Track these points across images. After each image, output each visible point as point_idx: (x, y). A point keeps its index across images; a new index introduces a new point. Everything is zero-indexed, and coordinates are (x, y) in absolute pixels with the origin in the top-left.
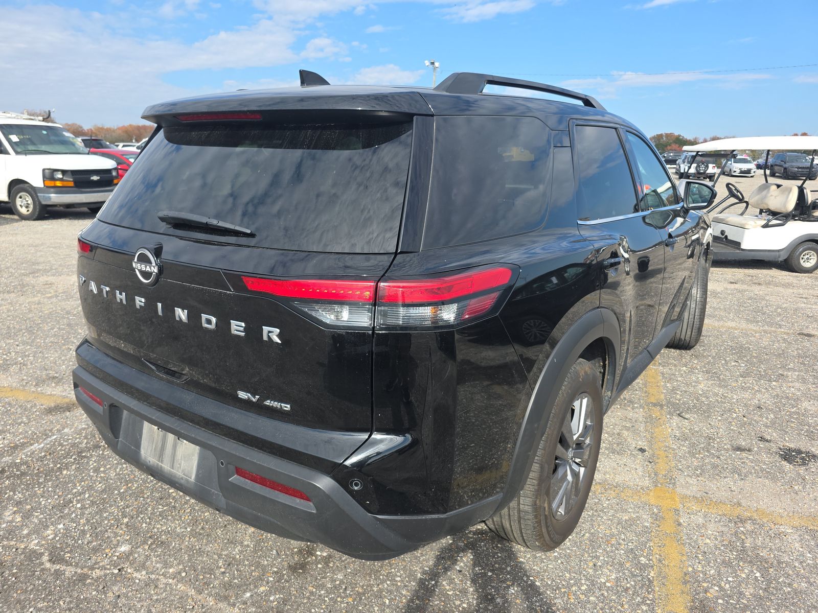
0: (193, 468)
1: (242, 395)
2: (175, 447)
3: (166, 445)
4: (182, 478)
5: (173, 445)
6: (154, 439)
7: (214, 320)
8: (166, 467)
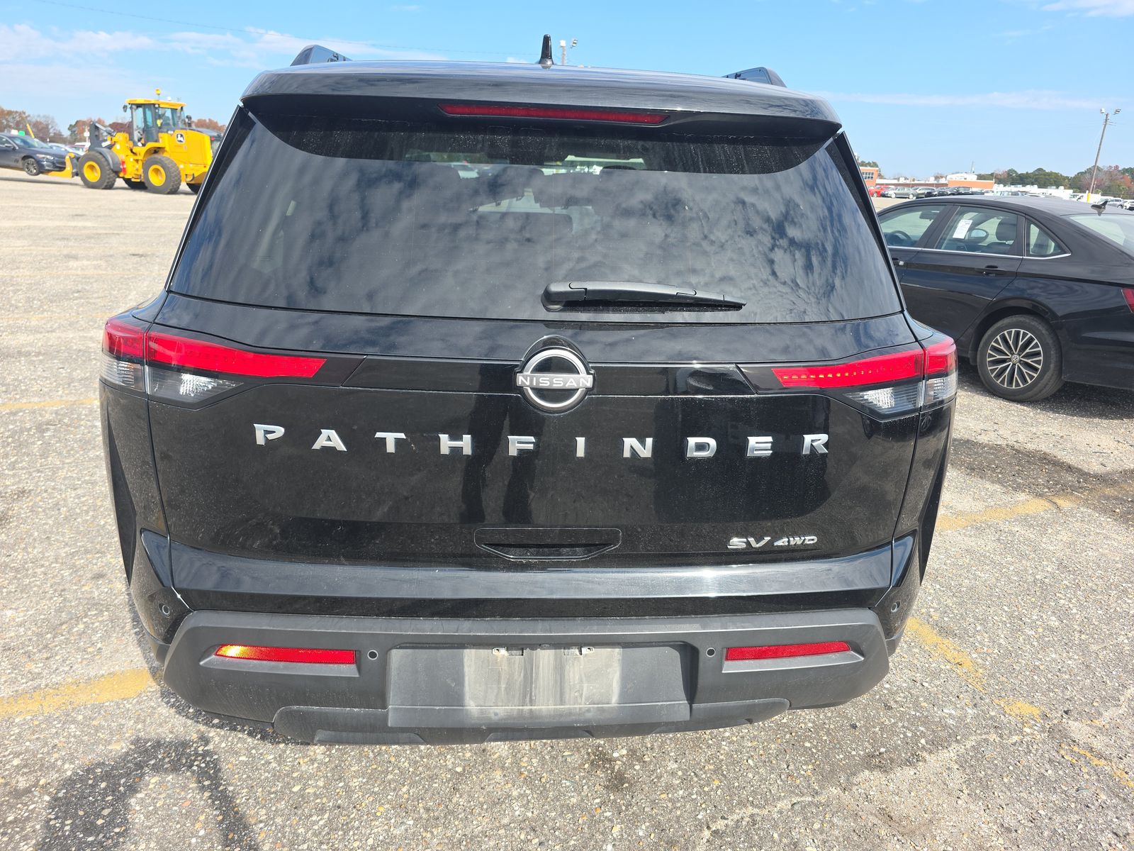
0: (611, 686)
1: (737, 543)
2: (560, 669)
3: (537, 674)
4: (588, 710)
5: (555, 668)
6: (500, 677)
7: (712, 442)
8: (543, 707)
